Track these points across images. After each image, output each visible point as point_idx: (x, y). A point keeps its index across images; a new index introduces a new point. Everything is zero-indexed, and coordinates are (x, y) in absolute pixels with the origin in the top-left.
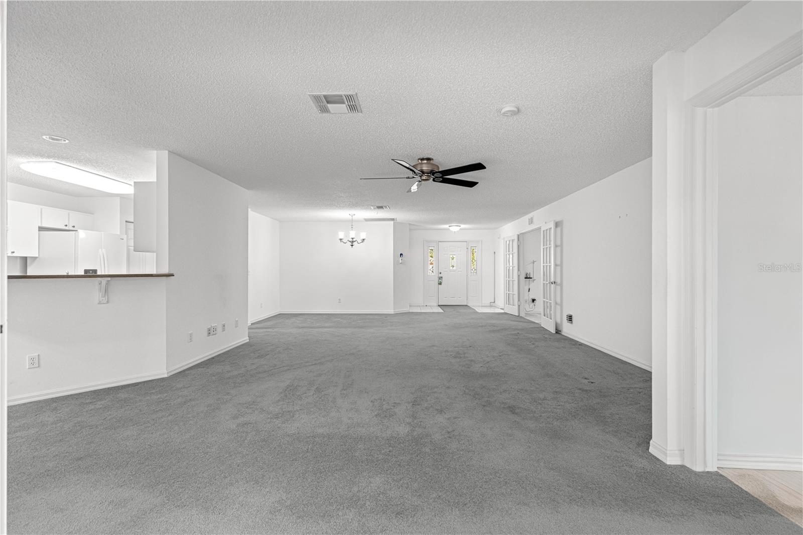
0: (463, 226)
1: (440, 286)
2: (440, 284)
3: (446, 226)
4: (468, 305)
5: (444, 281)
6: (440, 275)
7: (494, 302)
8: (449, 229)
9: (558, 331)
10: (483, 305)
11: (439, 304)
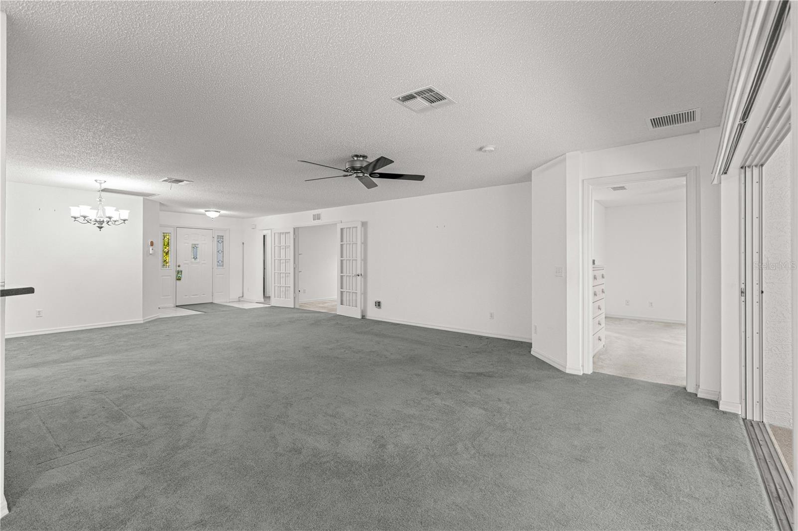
0: (223, 212)
1: (178, 281)
2: (179, 279)
3: (202, 211)
4: (213, 302)
5: (184, 276)
6: (178, 269)
7: (243, 297)
8: (205, 214)
9: (363, 317)
10: (231, 301)
11: (177, 305)
